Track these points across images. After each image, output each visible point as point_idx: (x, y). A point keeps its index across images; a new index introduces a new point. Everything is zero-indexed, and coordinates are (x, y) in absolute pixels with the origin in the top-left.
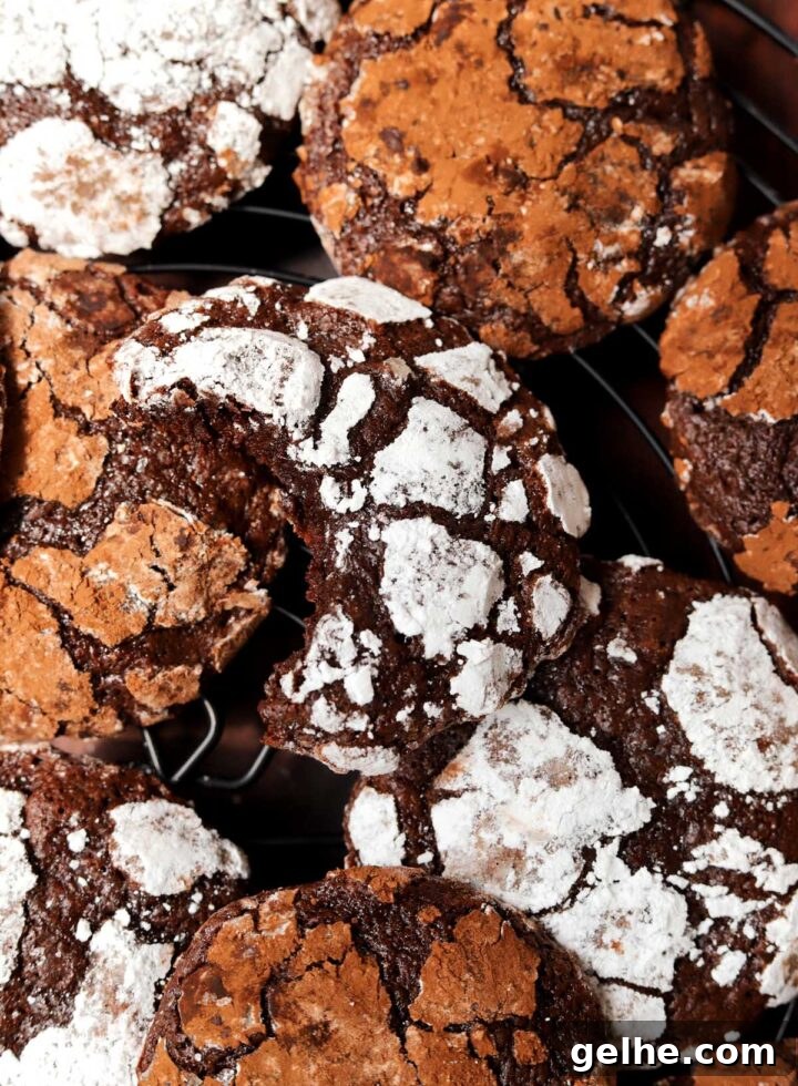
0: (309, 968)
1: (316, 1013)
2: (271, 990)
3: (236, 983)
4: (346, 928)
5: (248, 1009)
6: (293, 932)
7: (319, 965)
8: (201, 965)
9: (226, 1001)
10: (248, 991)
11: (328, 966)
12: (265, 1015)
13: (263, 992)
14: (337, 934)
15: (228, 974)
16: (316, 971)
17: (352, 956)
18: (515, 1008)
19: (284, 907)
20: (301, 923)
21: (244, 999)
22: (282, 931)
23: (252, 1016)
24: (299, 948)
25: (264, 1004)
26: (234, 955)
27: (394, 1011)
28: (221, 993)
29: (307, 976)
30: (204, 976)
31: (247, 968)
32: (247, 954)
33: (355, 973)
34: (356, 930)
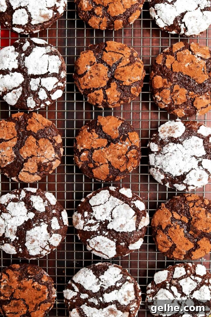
0: (124, 165)
1: (121, 160)
2: (128, 160)
3: (132, 159)
4: (121, 171)
5: (130, 157)
6: (128, 168)
7: (123, 166)
8: (138, 158)
9: (133, 156)
10: (130, 158)
11: (121, 166)
12: (127, 157)
13: (128, 159)
14: (122, 170)
15: (134, 160)
16: (123, 165)
17: (119, 168)
18: (95, 170)
19: (130, 170)
20: (127, 169)
21: (131, 157)
22: (129, 168)
23: (129, 156)
24: (126, 166)
25: (128, 158)
26: (134, 162)
27: (111, 164)
28: (134, 157)
29: (124, 164)
30: (137, 157)
31: (132, 161)
32: (132, 163)
33: (117, 166)
34: (120, 171)
